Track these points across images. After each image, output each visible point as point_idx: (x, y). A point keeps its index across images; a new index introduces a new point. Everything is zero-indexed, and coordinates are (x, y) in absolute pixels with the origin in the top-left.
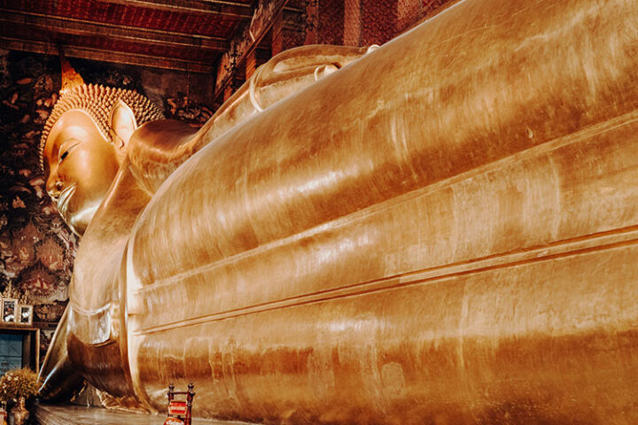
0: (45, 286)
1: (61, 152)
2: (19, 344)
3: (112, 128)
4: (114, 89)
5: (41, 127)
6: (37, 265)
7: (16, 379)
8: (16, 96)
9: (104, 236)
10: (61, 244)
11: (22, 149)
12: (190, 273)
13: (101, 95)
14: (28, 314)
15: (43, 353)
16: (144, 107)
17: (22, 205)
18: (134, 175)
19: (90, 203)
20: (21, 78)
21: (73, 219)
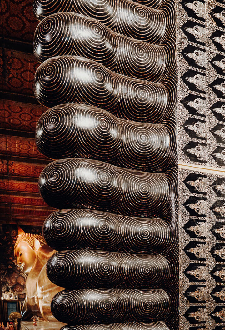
0: (20, 289)
1: (20, 254)
2: (15, 305)
3: (33, 246)
4: (33, 235)
5: (14, 245)
6: (17, 284)
7: (14, 315)
8: (6, 237)
9: (33, 277)
10: (23, 277)
11: (9, 252)
12: (50, 289)
13: (30, 237)
14: (17, 297)
15: (22, 307)
16: (42, 239)
17: (11, 267)
18: (40, 260)
19: (29, 267)
20: (7, 231)
21: (25, 272)
